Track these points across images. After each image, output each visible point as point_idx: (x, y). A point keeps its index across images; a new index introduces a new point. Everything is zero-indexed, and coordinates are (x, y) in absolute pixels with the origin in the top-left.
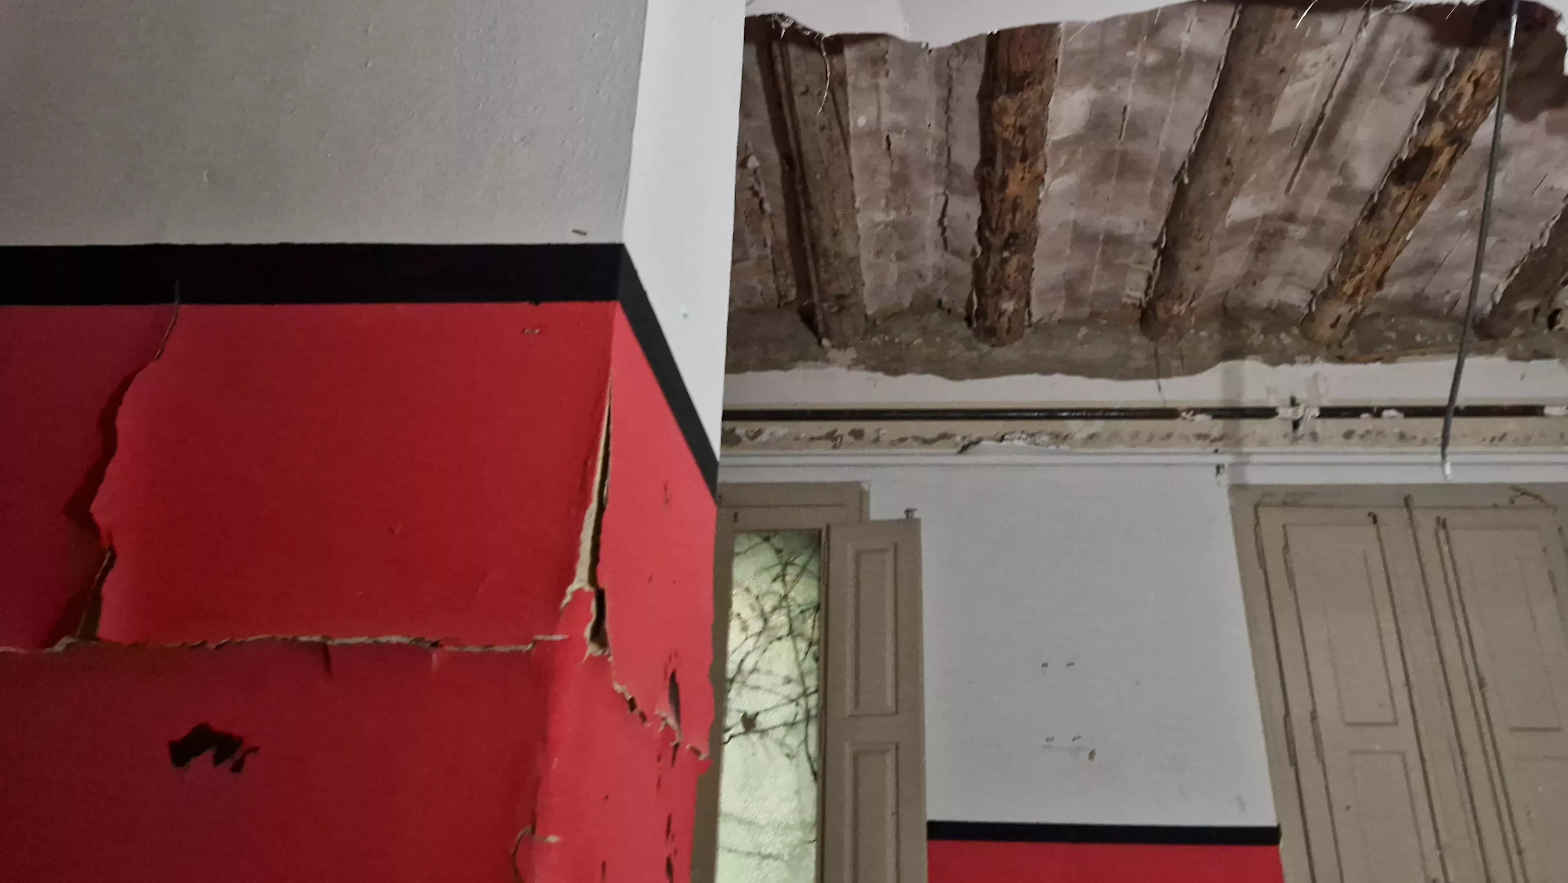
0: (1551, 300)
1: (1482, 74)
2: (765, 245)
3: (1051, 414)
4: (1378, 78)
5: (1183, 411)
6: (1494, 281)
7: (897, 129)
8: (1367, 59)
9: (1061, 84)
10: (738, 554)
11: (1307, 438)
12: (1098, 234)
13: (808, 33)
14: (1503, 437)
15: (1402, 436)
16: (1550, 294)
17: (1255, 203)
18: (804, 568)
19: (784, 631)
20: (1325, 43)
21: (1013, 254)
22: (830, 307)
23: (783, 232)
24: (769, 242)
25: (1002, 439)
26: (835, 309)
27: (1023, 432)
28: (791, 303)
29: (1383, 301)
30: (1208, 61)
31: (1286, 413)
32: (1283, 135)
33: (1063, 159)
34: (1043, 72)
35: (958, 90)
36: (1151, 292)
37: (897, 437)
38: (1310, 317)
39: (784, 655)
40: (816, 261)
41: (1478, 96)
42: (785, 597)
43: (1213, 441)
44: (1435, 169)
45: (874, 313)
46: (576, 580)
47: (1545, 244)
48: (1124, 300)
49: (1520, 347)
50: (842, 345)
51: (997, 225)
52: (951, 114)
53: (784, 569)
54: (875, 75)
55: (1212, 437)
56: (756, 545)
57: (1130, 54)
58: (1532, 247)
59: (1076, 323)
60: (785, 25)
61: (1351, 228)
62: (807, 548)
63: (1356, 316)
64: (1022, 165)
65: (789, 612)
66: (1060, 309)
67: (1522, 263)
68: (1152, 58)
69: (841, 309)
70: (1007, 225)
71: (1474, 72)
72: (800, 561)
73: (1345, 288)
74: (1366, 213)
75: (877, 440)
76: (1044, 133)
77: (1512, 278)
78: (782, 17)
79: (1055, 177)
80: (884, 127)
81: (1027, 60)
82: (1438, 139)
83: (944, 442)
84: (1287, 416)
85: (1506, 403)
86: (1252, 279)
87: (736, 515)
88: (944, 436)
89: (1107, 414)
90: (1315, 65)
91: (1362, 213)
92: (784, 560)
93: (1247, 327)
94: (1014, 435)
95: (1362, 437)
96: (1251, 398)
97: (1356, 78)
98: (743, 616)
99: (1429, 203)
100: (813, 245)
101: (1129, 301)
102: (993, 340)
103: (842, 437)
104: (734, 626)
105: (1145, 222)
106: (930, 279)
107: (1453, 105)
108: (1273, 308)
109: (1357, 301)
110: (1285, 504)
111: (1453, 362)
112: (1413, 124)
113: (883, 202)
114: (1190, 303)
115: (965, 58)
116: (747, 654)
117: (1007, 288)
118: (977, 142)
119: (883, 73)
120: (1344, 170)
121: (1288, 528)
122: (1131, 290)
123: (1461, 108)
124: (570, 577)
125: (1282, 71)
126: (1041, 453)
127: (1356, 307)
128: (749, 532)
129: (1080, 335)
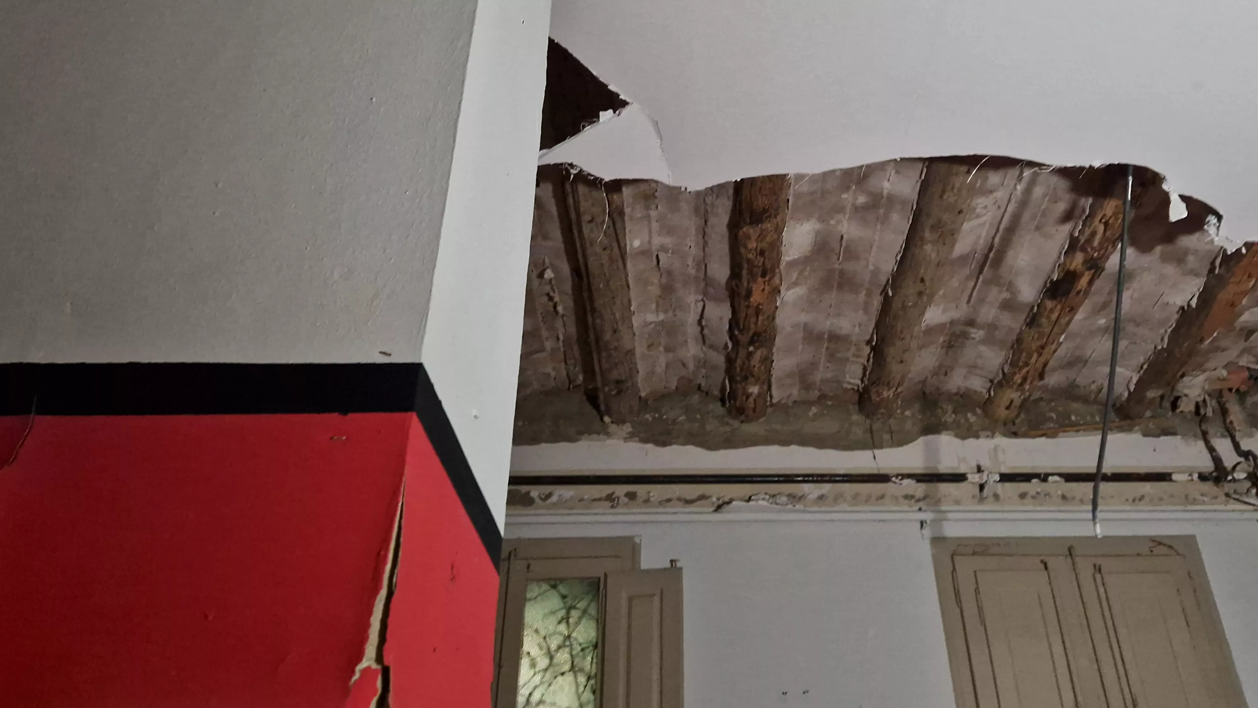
0: (1173, 389)
1: (1110, 217)
2: (558, 339)
3: (788, 479)
4: (1034, 217)
5: (893, 476)
6: (1128, 373)
7: (663, 249)
8: (1024, 204)
9: (792, 218)
10: (530, 600)
11: (991, 499)
12: (824, 334)
13: (592, 178)
14: (1142, 498)
15: (1064, 497)
16: (1171, 385)
17: (944, 311)
18: (585, 612)
19: (567, 667)
20: (991, 192)
21: (757, 349)
22: (611, 390)
23: (572, 329)
24: (561, 337)
25: (749, 499)
26: (614, 393)
27: (766, 494)
28: (579, 386)
29: (1045, 389)
30: (904, 202)
31: (975, 478)
32: (963, 259)
33: (795, 276)
34: (777, 210)
35: (712, 220)
36: (866, 380)
37: (665, 498)
38: (989, 401)
39: (566, 689)
40: (599, 353)
41: (1108, 233)
42: (569, 637)
43: (918, 501)
44: (1079, 288)
45: (646, 395)
46: (364, 660)
47: (1165, 346)
48: (846, 386)
49: (1151, 426)
50: (619, 421)
51: (744, 325)
52: (706, 238)
53: (568, 612)
54: (648, 208)
55: (917, 497)
56: (545, 591)
57: (844, 196)
58: (1155, 348)
59: (809, 403)
60: (573, 172)
61: (1018, 331)
62: (588, 593)
63: (1025, 400)
64: (763, 279)
65: (572, 649)
66: (795, 393)
67: (1149, 361)
68: (862, 199)
69: (620, 392)
70: (752, 326)
71: (1104, 215)
72: (581, 605)
73: (1016, 378)
74: (1028, 320)
75: (647, 501)
76: (779, 255)
77: (1142, 372)
78: (571, 165)
79: (788, 289)
80: (654, 249)
81: (765, 200)
82: (1080, 266)
83: (703, 502)
84: (973, 481)
85: (1142, 471)
86: (943, 370)
87: (528, 567)
88: (702, 497)
89: (833, 479)
90: (986, 207)
91: (1026, 320)
92: (568, 605)
93: (942, 408)
94: (759, 495)
95: (1033, 497)
96: (946, 466)
97: (1016, 219)
98: (533, 654)
99: (1075, 314)
100: (597, 341)
101: (849, 387)
102: (743, 418)
103: (618, 498)
104: (525, 664)
105: (860, 325)
106: (691, 366)
107: (1089, 240)
108: (962, 393)
109: (1025, 389)
110: (974, 554)
111: (1099, 437)
112: (1061, 253)
113: (654, 306)
114: (897, 388)
115: (717, 197)
116: (536, 687)
117: (753, 376)
118: (727, 260)
119: (653, 207)
120: (1011, 287)
121: (978, 574)
122: (850, 378)
123: (1096, 243)
124: (359, 656)
125: (960, 212)
126: (780, 511)
127: (1024, 394)
128: (540, 580)
129: (811, 414)
